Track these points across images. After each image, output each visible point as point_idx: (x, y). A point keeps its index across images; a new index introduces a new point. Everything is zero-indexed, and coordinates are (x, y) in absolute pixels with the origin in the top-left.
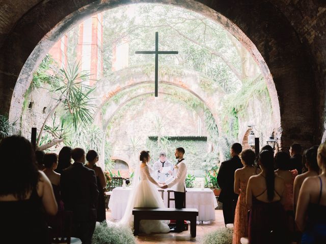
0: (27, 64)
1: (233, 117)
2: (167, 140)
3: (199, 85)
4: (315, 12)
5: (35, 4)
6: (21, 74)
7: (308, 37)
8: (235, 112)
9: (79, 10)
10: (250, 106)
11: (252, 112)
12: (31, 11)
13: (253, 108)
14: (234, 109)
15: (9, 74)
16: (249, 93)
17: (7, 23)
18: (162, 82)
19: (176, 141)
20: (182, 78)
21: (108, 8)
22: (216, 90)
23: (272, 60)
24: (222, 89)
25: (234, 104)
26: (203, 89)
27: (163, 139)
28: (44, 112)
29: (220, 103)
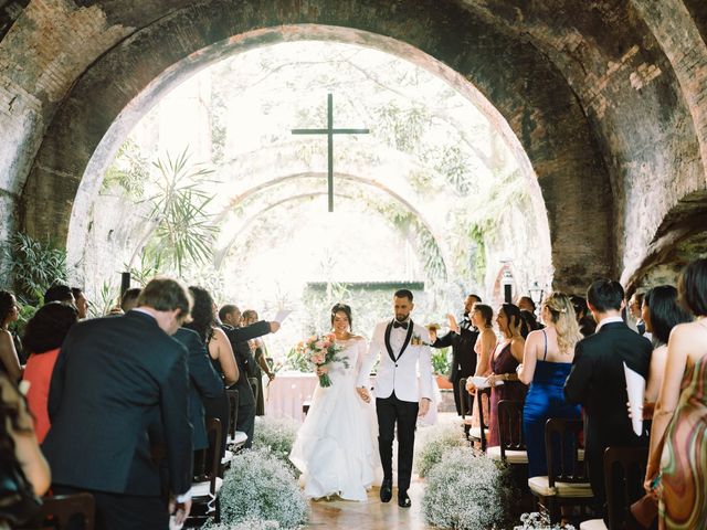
0: (97, 156)
1: (474, 243)
2: (345, 289)
3: (408, 180)
4: (603, 68)
5: (109, 47)
6: (85, 174)
7: (595, 107)
8: (478, 234)
9: (190, 57)
10: (505, 221)
11: (509, 234)
12: (101, 58)
13: (510, 226)
14: (477, 227)
15: (64, 175)
16: (502, 198)
17: (61, 83)
19: (363, 291)
20: (375, 166)
21: (240, 51)
22: (441, 189)
23: (535, 147)
24: (453, 187)
25: (476, 217)
26: (416, 188)
27: (338, 289)
28: (109, 238)
29: (449, 215)
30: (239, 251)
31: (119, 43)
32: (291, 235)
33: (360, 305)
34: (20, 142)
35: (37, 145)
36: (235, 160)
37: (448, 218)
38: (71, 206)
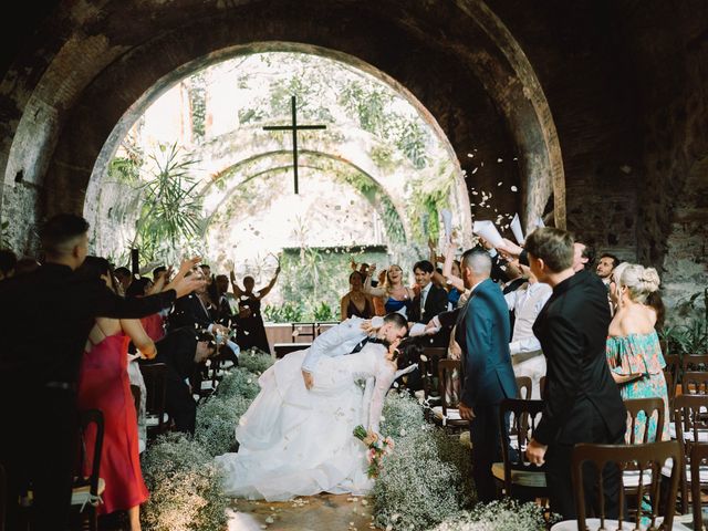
1: (428, 211)
2: (316, 254)
3: (370, 155)
7: (504, 108)
8: (432, 203)
9: (177, 70)
10: (451, 192)
12: (104, 71)
14: (430, 197)
15: (78, 168)
18: (303, 151)
20: (340, 143)
21: (218, 62)
22: (400, 163)
24: (409, 161)
25: (428, 188)
26: (377, 163)
27: (310, 253)
28: (109, 216)
29: (406, 186)
30: (221, 217)
31: (118, 59)
32: (268, 203)
33: (330, 267)
34: (42, 144)
35: (54, 145)
36: (215, 141)
37: (406, 189)
38: (84, 195)
